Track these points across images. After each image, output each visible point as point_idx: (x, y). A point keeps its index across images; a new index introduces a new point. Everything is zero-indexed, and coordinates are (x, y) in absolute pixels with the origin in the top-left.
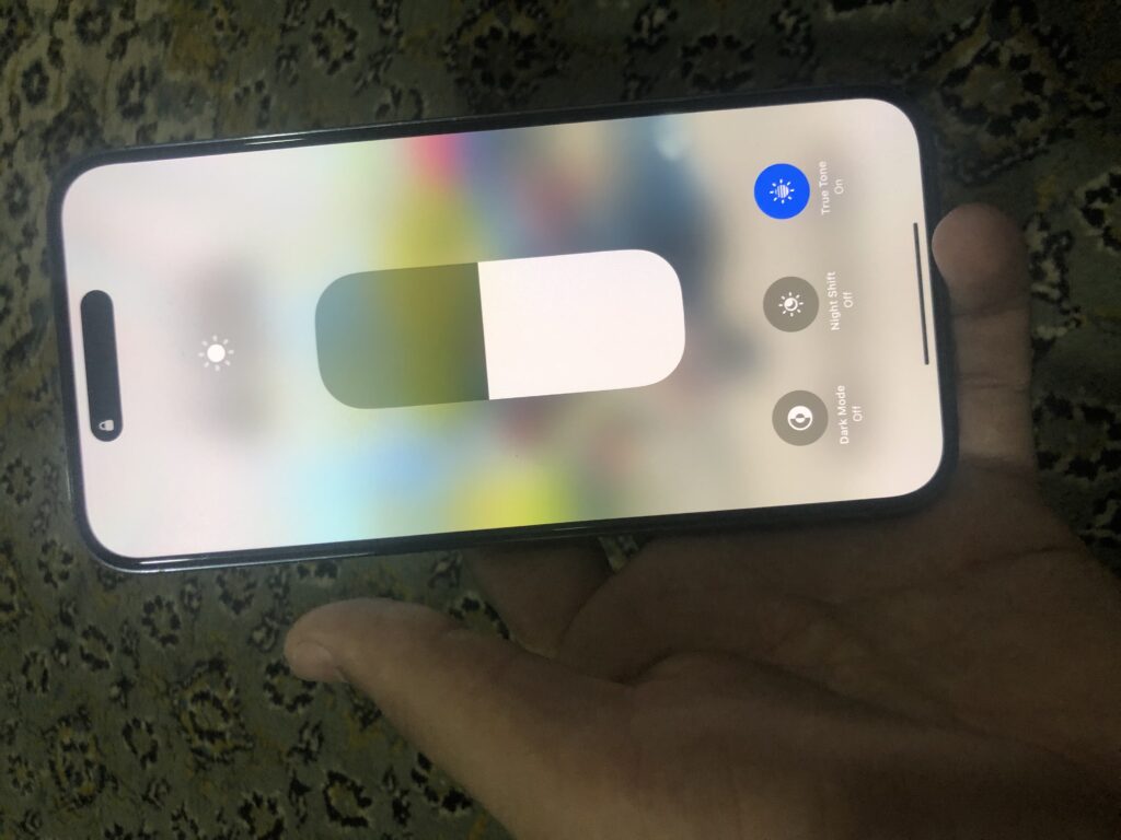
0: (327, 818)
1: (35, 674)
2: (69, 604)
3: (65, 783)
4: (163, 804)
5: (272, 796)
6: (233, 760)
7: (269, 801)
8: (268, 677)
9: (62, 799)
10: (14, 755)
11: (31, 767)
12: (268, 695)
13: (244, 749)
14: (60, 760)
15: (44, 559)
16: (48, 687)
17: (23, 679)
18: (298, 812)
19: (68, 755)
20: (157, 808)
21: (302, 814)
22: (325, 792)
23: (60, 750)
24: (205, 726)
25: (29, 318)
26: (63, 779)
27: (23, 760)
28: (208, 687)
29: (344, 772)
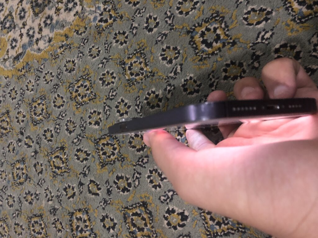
0: (88, 193)
1: (11, 147)
2: (23, 129)
3: (16, 179)
4: (43, 186)
5: (73, 186)
6: (63, 175)
7: (72, 187)
8: (76, 153)
9: (14, 183)
10: (2, 170)
11: (6, 174)
12: (76, 157)
13: (67, 172)
14: (15, 172)
15: (17, 116)
16: (14, 152)
17: (8, 149)
18: (80, 191)
19: (17, 171)
20: (41, 187)
21: (81, 191)
22: (88, 185)
23: (15, 169)
24: (57, 165)
25: (22, 48)
26: (16, 177)
27: (5, 171)
28: (59, 154)
29: (94, 180)
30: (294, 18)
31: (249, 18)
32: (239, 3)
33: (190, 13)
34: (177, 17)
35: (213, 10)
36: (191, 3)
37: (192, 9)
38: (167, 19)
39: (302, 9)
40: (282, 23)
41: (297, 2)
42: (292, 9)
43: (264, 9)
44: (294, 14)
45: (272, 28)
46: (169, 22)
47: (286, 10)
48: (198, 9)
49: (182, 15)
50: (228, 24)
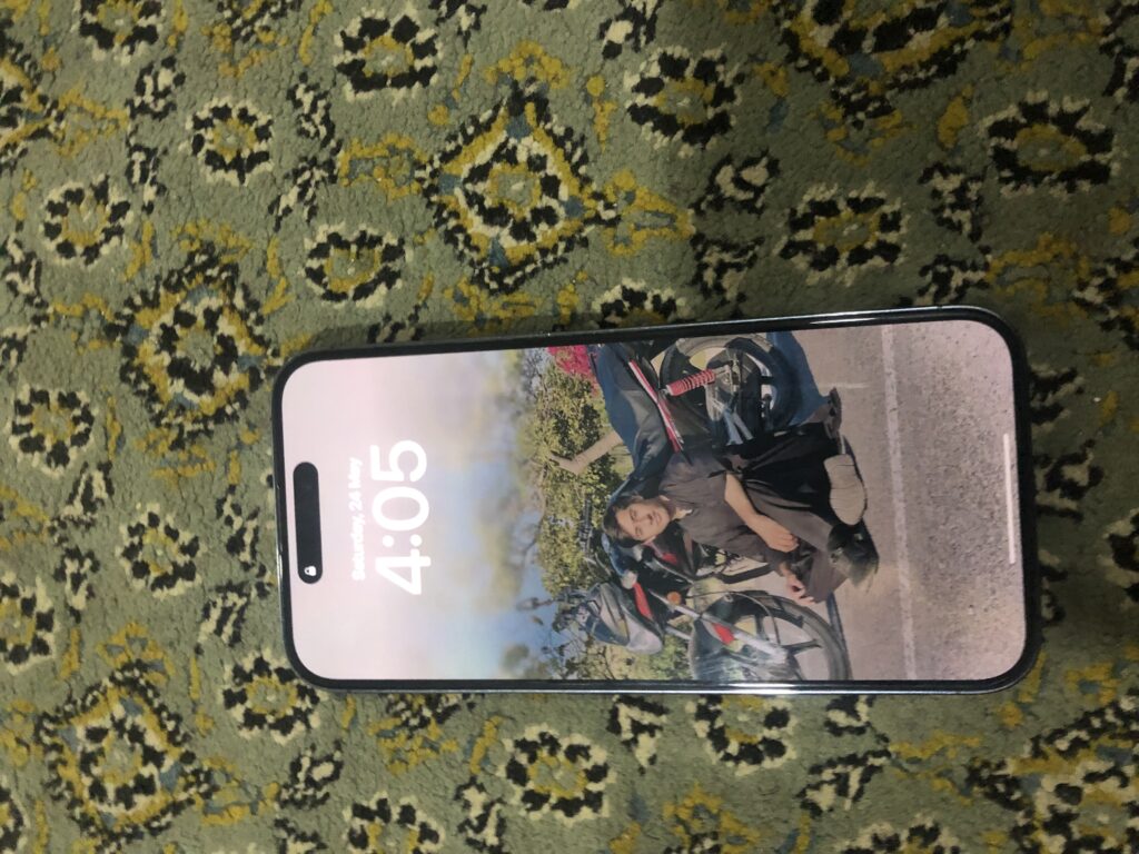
30: (477, 272)
31: (327, 271)
32: (280, 213)
33: (105, 250)
34: (53, 269)
35: (192, 240)
36: (100, 208)
37: (109, 234)
38: (14, 277)
39: (498, 237)
40: (443, 292)
41: (479, 213)
42: (468, 239)
43: (372, 237)
44: (475, 256)
45: (413, 311)
46: (26, 288)
47: (446, 242)
48: (133, 233)
49: (73, 259)
50: (255, 295)
